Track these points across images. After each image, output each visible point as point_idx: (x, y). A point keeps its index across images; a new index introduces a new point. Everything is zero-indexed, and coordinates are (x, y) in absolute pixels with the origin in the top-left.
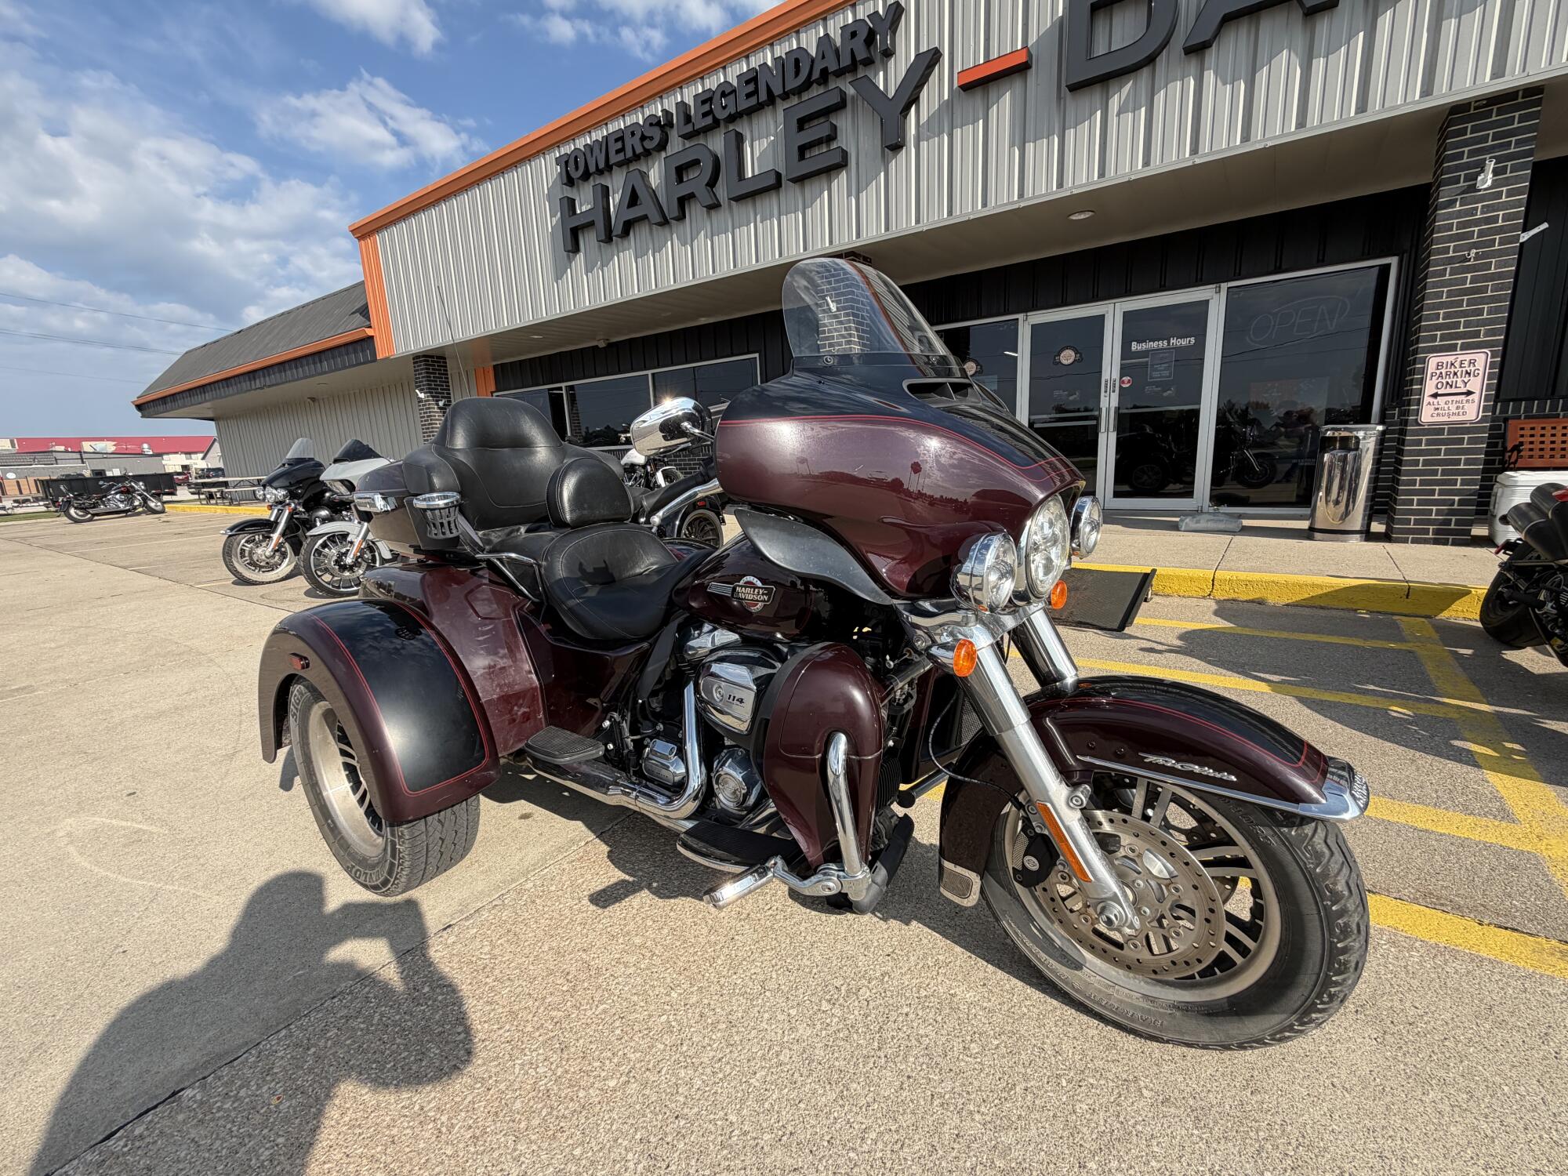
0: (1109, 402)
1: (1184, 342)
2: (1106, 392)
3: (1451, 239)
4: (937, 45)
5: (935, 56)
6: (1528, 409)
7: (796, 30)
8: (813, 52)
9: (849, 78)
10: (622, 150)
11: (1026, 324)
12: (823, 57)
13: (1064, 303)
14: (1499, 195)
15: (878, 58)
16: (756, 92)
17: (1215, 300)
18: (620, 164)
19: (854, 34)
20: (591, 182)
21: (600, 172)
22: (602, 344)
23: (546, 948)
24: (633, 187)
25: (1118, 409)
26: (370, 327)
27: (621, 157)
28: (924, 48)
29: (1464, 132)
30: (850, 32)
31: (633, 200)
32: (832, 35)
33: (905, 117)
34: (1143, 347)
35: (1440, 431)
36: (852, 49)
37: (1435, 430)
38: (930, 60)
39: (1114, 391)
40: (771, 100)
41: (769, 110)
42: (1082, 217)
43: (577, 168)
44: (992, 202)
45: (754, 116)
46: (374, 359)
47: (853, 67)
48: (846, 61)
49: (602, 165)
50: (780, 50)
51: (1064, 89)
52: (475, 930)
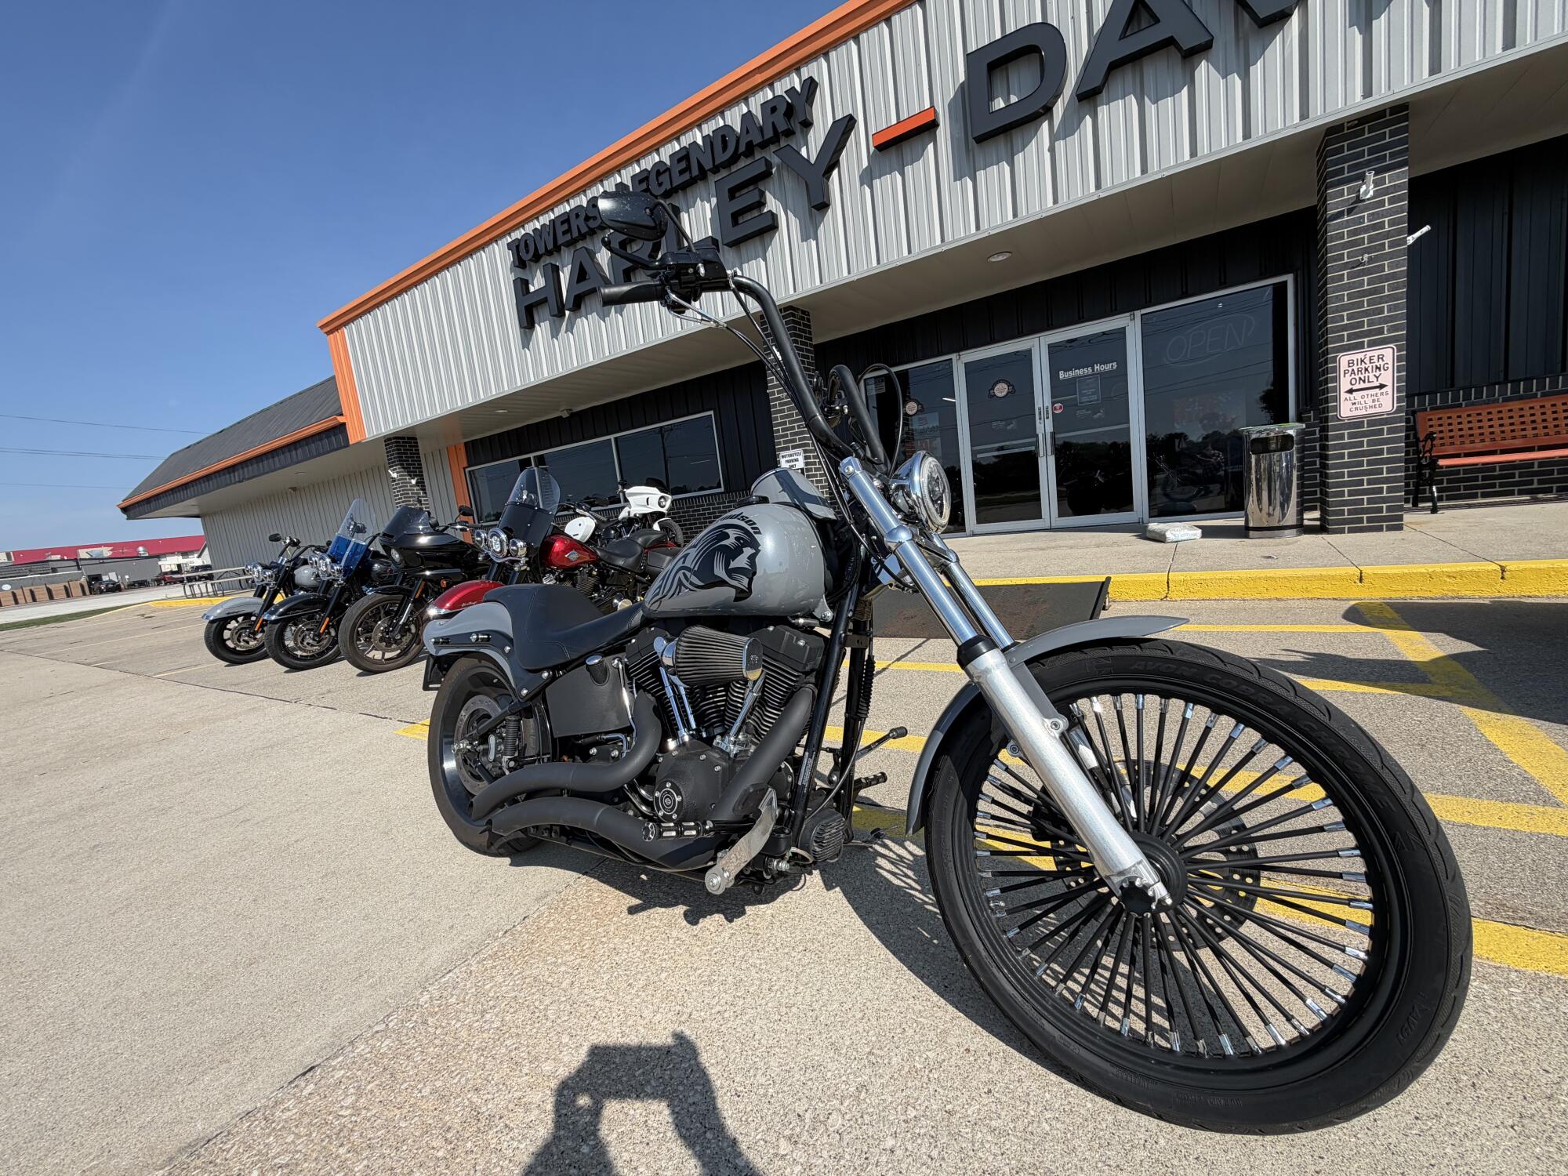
0: (1044, 427)
1: (1108, 367)
2: (1040, 419)
3: (1344, 246)
4: (851, 112)
5: (849, 122)
6: (1433, 401)
7: (720, 111)
8: (738, 128)
9: (773, 148)
10: (569, 231)
11: (960, 362)
12: (748, 132)
13: (993, 341)
14: (1382, 204)
15: (798, 128)
16: (688, 168)
17: (1131, 326)
18: (568, 244)
19: (774, 110)
20: (541, 264)
21: (549, 253)
22: (565, 415)
23: (426, 1091)
24: (581, 265)
25: (1053, 434)
26: (342, 415)
27: (568, 237)
28: (839, 116)
29: (1341, 150)
30: (770, 108)
31: (581, 275)
32: (754, 112)
33: (828, 179)
34: (1071, 374)
35: (1360, 424)
36: (773, 123)
37: (1355, 423)
38: (845, 127)
39: (1048, 418)
40: (703, 175)
41: (701, 184)
42: (1001, 258)
43: (527, 252)
44: (915, 249)
45: (689, 190)
46: (347, 445)
47: (775, 139)
48: (769, 134)
49: (550, 246)
50: (708, 128)
51: (972, 141)
52: (343, 1072)
